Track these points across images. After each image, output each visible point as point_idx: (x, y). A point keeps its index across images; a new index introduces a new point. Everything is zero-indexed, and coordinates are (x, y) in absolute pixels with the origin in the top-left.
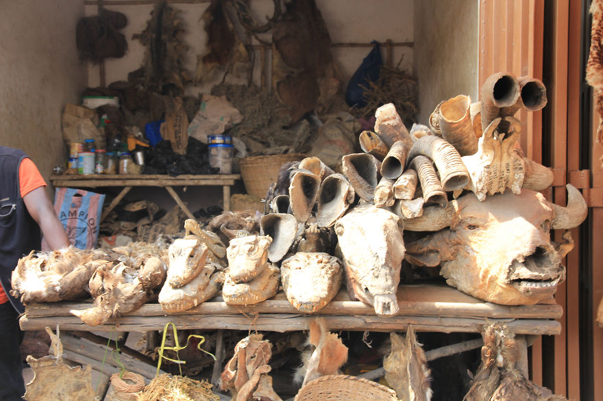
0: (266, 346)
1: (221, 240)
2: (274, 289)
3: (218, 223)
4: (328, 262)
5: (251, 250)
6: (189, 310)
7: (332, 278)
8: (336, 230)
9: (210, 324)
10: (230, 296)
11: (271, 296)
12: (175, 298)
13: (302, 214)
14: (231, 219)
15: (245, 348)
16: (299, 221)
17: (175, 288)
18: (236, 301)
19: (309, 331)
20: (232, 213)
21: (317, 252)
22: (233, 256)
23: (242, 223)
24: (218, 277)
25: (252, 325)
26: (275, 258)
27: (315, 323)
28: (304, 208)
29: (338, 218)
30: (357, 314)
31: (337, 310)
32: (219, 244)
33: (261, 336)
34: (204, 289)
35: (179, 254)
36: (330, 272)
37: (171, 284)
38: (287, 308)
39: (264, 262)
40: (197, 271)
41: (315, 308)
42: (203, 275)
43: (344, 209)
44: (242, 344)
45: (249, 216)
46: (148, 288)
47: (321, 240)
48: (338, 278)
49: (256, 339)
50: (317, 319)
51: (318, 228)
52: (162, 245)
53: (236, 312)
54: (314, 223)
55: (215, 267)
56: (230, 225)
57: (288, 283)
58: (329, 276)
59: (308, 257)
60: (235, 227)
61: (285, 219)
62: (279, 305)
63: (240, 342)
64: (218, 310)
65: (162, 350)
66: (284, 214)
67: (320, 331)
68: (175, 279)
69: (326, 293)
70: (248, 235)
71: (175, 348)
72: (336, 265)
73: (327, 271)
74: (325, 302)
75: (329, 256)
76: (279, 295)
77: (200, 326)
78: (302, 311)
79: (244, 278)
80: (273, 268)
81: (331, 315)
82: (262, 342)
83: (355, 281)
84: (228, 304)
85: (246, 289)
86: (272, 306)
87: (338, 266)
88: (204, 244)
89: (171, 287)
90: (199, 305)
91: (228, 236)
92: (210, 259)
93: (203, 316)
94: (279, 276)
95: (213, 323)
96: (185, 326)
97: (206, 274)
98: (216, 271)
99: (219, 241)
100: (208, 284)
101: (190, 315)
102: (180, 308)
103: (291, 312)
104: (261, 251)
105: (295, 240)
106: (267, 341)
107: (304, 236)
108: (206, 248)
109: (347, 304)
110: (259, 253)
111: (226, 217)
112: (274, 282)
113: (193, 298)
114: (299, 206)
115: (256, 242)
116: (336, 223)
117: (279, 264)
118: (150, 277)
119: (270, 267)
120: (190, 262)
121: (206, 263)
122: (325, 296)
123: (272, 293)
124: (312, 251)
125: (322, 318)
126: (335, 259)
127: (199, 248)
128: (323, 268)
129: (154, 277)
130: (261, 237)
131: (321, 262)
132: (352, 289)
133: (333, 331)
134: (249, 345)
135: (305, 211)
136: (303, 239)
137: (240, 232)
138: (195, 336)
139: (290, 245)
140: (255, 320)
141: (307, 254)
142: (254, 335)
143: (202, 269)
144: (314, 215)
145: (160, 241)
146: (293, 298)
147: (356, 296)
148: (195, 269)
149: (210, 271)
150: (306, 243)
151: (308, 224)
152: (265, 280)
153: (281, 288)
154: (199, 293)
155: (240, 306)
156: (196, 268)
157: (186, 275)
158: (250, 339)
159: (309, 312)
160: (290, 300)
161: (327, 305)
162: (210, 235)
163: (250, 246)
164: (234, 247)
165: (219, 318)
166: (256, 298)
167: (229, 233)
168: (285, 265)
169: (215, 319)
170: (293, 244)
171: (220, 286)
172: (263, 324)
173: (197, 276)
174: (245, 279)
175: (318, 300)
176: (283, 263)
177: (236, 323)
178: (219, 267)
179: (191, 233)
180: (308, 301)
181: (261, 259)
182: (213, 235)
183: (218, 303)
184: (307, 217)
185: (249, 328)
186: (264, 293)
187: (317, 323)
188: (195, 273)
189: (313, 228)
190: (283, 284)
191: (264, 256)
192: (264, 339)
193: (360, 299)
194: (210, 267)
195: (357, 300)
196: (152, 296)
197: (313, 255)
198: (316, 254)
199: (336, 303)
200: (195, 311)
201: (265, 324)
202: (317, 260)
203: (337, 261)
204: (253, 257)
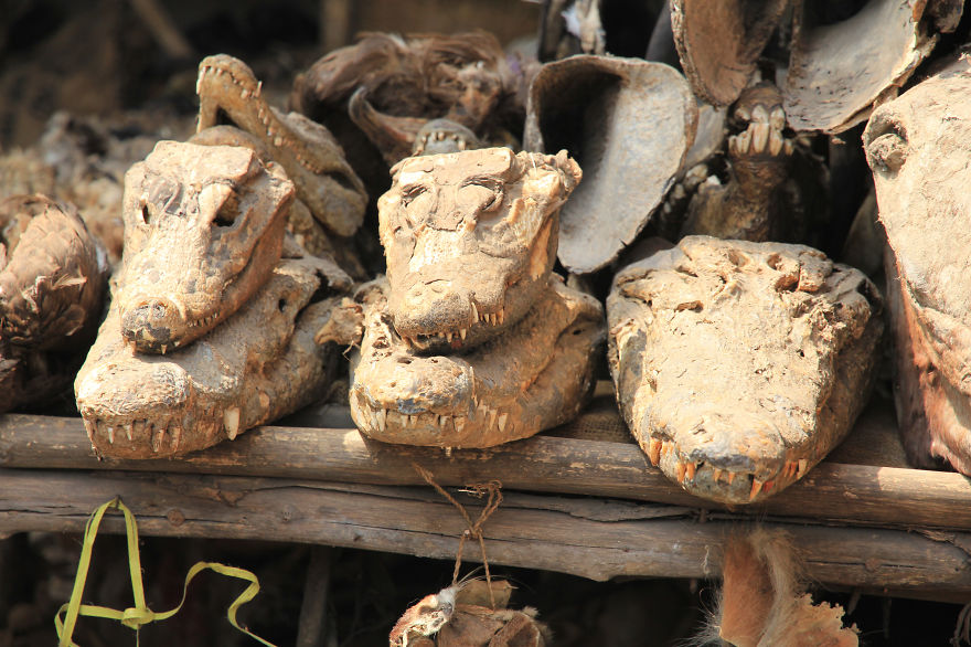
0: (526, 634)
1: (348, 158)
2: (576, 392)
3: (338, 81)
4: (824, 289)
5: (487, 214)
6: (197, 453)
7: (837, 362)
8: (869, 150)
9: (286, 522)
10: (390, 408)
11: (560, 418)
12: (147, 397)
13: (717, 69)
14: (394, 67)
15: (433, 637)
16: (703, 97)
17: (148, 352)
18: (414, 430)
19: (718, 582)
20: (400, 43)
21: (771, 238)
22: (407, 233)
23: (442, 89)
24: (333, 319)
25: (472, 538)
26: (587, 253)
27: (748, 550)
28: (730, 43)
29: (882, 97)
30: (937, 528)
31: (848, 502)
32: (338, 176)
33: (504, 589)
34: (269, 370)
35: (172, 209)
36: (828, 334)
37: (130, 336)
38: (627, 477)
39: (539, 267)
40: (246, 285)
41: (758, 484)
42: (269, 304)
43: (911, 57)
44: (422, 618)
45: (472, 58)
46: (27, 345)
47: (793, 188)
48: (860, 361)
49: (482, 601)
50: (759, 537)
51: (787, 132)
52: (69, 161)
53: (405, 477)
54: (769, 110)
55: (319, 274)
56: (388, 97)
57: (637, 370)
58: (825, 349)
59: (735, 260)
60: (413, 106)
61: (640, 82)
62: (593, 460)
63: (416, 609)
64: (328, 461)
65: (71, 619)
66: (637, 62)
67: (766, 590)
68: (149, 315)
69: (810, 422)
70: (469, 145)
71: (129, 613)
72: (853, 301)
73: (816, 328)
74: (803, 464)
75: (827, 264)
76: (593, 418)
77: (240, 526)
78: (700, 492)
79: (455, 332)
80: (574, 300)
81: (821, 522)
82: (509, 615)
83: (935, 383)
84: (371, 440)
85: (462, 381)
86: (565, 463)
87: (865, 307)
88: (277, 172)
89: (130, 349)
90: (248, 432)
91: (379, 144)
92: (299, 239)
93: (257, 483)
94: (597, 336)
95: (301, 518)
96: (174, 522)
97: (282, 303)
98: (325, 291)
99: (340, 162)
100: (285, 348)
101: (204, 476)
102: (166, 444)
103: (644, 496)
104: (532, 220)
105: (680, 179)
106: (529, 613)
107: (716, 165)
108: (286, 188)
109: (895, 478)
110: (521, 227)
111: (375, 59)
112: (576, 358)
113: (226, 401)
114: (706, 29)
115: (512, 178)
116: (872, 117)
117: (599, 282)
118: (39, 300)
119: (562, 291)
120: (217, 246)
121: (284, 256)
122: (803, 436)
123: (567, 407)
124: (752, 236)
125: (781, 532)
126: (851, 279)
127: (259, 188)
128: (799, 312)
129: (53, 298)
130: (533, 157)
131: (793, 286)
132: (920, 415)
133: (825, 594)
134: (452, 626)
135: (733, 54)
136: (713, 180)
137: (433, 127)
138: (217, 567)
139: (657, 200)
140: (484, 517)
141: (731, 245)
142: (475, 585)
143: (268, 279)
144: (769, 75)
145: (54, 145)
146: (662, 435)
147: (938, 447)
148: (235, 277)
149: (298, 289)
150: (726, 198)
151: (743, 113)
152: (538, 347)
153: (601, 387)
154: (249, 386)
155: (425, 454)
156: (240, 275)
157: (200, 302)
158: (460, 599)
159: (732, 499)
160: (649, 444)
161: (806, 477)
162: (301, 130)
163: (485, 193)
164: (413, 192)
165: (329, 500)
166: (499, 424)
167: (383, 132)
168: (630, 288)
169: (309, 502)
170: (667, 198)
171: (338, 360)
172: (515, 540)
173: (242, 311)
174: (456, 335)
175: (775, 450)
176: (618, 278)
177: (403, 525)
178: (337, 275)
179: (222, 118)
180: (730, 452)
181: (529, 252)
182: (315, 133)
183: (330, 432)
184: (739, 79)
185: (458, 551)
186: (532, 404)
187: (758, 554)
188: (235, 296)
189: (763, 131)
190: (616, 373)
191: (542, 244)
192: (516, 603)
193: (957, 462)
194: (299, 273)
195: (942, 465)
196: (43, 383)
197: (757, 256)
198: (768, 249)
199: (849, 471)
200: (225, 462)
201: (529, 541)
202: (777, 275)
203: (862, 289)
204: (493, 242)
